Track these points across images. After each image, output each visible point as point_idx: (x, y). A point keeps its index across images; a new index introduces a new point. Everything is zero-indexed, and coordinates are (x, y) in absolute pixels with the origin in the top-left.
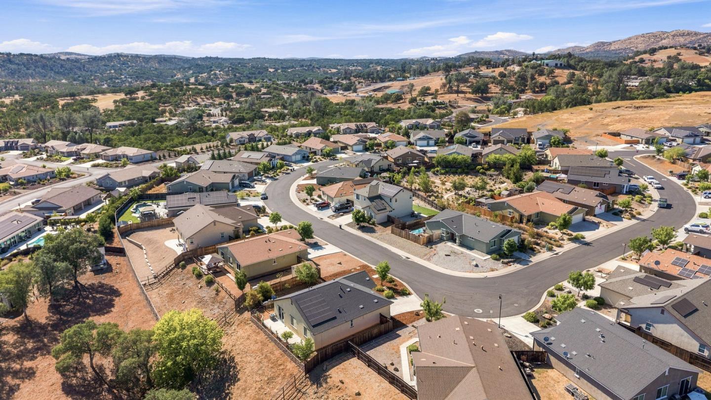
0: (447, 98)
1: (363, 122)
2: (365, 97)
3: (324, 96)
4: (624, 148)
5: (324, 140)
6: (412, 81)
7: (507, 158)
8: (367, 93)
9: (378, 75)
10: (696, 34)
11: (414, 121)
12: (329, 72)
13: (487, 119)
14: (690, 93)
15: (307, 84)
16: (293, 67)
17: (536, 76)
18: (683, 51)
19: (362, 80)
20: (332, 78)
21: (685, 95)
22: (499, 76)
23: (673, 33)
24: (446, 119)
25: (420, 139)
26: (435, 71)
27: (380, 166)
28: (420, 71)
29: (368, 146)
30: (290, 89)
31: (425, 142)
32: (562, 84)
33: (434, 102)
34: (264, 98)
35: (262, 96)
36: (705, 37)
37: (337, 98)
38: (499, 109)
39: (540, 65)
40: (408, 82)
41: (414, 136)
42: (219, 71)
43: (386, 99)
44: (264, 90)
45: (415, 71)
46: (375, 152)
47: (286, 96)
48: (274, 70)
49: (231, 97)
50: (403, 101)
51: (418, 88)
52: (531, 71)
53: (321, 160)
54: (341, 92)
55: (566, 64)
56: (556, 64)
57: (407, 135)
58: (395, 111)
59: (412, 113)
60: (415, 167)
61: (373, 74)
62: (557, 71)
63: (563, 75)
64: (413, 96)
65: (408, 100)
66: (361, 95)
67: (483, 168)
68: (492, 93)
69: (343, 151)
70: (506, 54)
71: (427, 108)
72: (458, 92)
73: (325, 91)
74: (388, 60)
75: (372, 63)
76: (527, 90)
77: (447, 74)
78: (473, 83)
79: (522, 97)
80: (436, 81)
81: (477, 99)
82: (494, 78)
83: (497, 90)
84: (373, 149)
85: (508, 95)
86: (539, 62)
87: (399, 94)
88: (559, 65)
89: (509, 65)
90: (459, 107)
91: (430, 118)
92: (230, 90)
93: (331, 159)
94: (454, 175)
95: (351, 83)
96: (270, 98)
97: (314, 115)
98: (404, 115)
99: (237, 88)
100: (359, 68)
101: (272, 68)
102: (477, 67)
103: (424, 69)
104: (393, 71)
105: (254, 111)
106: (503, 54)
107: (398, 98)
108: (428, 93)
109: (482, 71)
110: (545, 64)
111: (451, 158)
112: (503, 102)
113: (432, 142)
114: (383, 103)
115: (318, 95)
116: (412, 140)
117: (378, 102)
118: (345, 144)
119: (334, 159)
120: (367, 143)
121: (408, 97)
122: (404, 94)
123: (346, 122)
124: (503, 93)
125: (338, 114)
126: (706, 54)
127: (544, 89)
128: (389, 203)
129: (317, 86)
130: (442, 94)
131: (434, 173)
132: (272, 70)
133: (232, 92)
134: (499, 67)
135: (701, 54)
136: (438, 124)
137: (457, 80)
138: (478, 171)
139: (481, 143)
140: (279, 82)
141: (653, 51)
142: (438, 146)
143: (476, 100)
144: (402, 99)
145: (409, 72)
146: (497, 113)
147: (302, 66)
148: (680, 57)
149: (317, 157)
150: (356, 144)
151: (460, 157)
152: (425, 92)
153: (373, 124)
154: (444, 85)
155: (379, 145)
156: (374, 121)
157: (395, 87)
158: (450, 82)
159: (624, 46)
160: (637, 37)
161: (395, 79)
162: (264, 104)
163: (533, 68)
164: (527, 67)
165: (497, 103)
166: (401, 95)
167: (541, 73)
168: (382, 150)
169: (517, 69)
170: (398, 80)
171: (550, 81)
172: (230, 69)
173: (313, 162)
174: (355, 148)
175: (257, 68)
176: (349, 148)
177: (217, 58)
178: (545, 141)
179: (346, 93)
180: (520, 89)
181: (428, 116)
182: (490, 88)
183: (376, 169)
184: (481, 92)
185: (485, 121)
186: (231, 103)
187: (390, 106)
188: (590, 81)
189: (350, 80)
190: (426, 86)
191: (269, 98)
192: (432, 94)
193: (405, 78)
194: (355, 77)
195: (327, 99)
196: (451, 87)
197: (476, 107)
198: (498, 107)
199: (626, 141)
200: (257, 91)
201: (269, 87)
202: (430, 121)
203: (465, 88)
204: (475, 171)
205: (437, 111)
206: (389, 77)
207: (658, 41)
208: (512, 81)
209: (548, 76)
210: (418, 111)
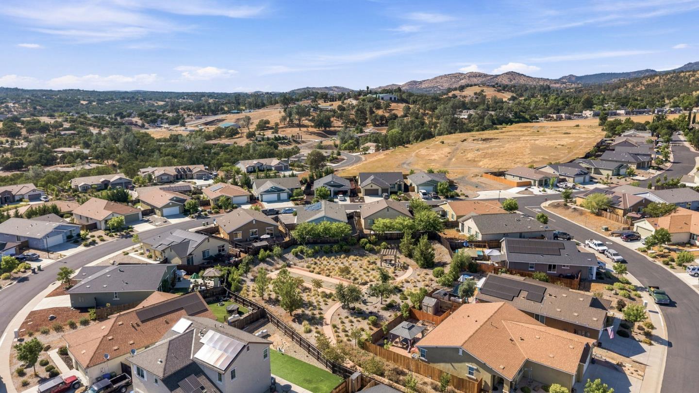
0: (289, 132)
1: (185, 165)
2: (194, 131)
3: (143, 131)
4: (519, 193)
5: (112, 203)
6: (248, 114)
7: (401, 224)
8: (197, 126)
9: (209, 107)
10: (486, 76)
11: (255, 162)
12: (156, 104)
13: (339, 157)
14: (511, 124)
15: (124, 117)
16: (112, 99)
17: (374, 110)
18: (485, 89)
19: (192, 113)
20: (156, 111)
21: (508, 126)
22: (338, 109)
23: (468, 75)
24: (293, 159)
25: (267, 192)
26: (272, 104)
27: (204, 252)
28: (256, 104)
29: (186, 208)
30: (101, 123)
31: (274, 196)
32: (400, 117)
33: (275, 137)
34: (65, 134)
35: (62, 133)
36: (492, 79)
37: (159, 133)
38: (346, 144)
39: (376, 99)
40: (243, 115)
41: (258, 187)
42: (14, 104)
43: (219, 133)
44: (67, 125)
45: (250, 104)
46: (199, 217)
47: (95, 131)
48: (87, 102)
49: (19, 134)
50: (239, 135)
51: (256, 122)
52: (368, 106)
53: (103, 240)
54: (167, 126)
55: (399, 98)
56: (391, 98)
57: (248, 184)
58: (231, 148)
59: (251, 151)
60: (266, 248)
61: (204, 106)
62: (393, 105)
63: (399, 109)
64: (251, 130)
65: (245, 134)
66: (190, 128)
67: (370, 242)
68: (335, 127)
69: (146, 218)
70: (335, 91)
71: (268, 144)
72: (300, 126)
73: (147, 125)
74: (222, 93)
75: (204, 96)
76: (368, 123)
77: (286, 106)
78: (314, 118)
79: (366, 131)
80: (274, 114)
81: (321, 133)
82: (334, 111)
83: (340, 123)
84: (197, 211)
85: (351, 129)
86: (375, 96)
87: (234, 128)
88: (393, 99)
89: (345, 99)
90: (303, 142)
91: (275, 157)
92: (19, 125)
93: (123, 236)
94: (329, 257)
95: (179, 116)
96: (74, 134)
97: (124, 154)
98: (243, 154)
99: (29, 122)
100: (190, 101)
101: (84, 100)
102: (314, 101)
103: (259, 101)
104: (226, 103)
105: (41, 152)
106: (332, 90)
107: (233, 133)
108: (268, 127)
109: (319, 104)
110: (380, 98)
111: (320, 228)
112: (350, 136)
113: (284, 196)
114: (216, 137)
115: (135, 129)
116: (256, 192)
117: (209, 138)
118: (151, 205)
119: (128, 236)
120: (186, 203)
121: (245, 131)
122: (240, 127)
123: (164, 165)
124: (346, 127)
125: (156, 154)
126: (502, 91)
127: (384, 122)
128: (218, 382)
129: (136, 119)
130: (282, 128)
131: (297, 255)
132: (84, 103)
133: (21, 128)
134: (336, 101)
135: (499, 91)
136: (285, 164)
137: (298, 113)
138: (364, 247)
139: (349, 193)
140: (89, 116)
141: (462, 88)
142: (293, 200)
143: (319, 135)
144: (238, 133)
145: (244, 105)
146: (345, 149)
147: (124, 98)
148: (484, 94)
149: (96, 233)
150: (167, 206)
151: (334, 225)
152: (264, 125)
153: (201, 167)
154: (284, 119)
155: (206, 203)
156: (203, 163)
157: (229, 120)
158: (290, 115)
159: (432, 85)
160: (441, 77)
161: (229, 112)
162: (64, 141)
163: (370, 101)
164: (364, 100)
165: (344, 138)
166: (236, 129)
167: (379, 107)
168: (210, 213)
169: (354, 102)
170: (233, 113)
171: (388, 114)
172: (29, 100)
173: (86, 245)
174: (166, 211)
175: (65, 100)
176: (157, 211)
177: (16, 89)
178: (428, 188)
179: (172, 127)
180: (361, 123)
181: (271, 155)
182: (332, 122)
183: (198, 260)
184: (324, 125)
185: (337, 159)
186: (16, 142)
187: (224, 141)
188: (424, 114)
189: (177, 112)
190: (265, 119)
191: (72, 134)
192: (271, 128)
193: (240, 111)
194: (184, 109)
195: (147, 135)
196: (291, 120)
197: (321, 142)
198: (346, 142)
199: (518, 183)
200: (58, 125)
201: (74, 121)
202: (274, 162)
203: (307, 122)
204: (357, 246)
205: (281, 148)
206: (222, 109)
207: (458, 81)
208: (353, 114)
209: (386, 110)
210: (258, 148)
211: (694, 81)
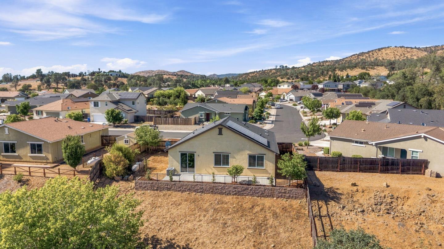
63: (123, 81)
72: (56, 88)
82: (78, 81)
108: (30, 89)
110: (110, 75)
154: (43, 84)
158: (48, 81)
167: (110, 80)
190: (27, 84)
196: (49, 85)
211: (271, 74)
